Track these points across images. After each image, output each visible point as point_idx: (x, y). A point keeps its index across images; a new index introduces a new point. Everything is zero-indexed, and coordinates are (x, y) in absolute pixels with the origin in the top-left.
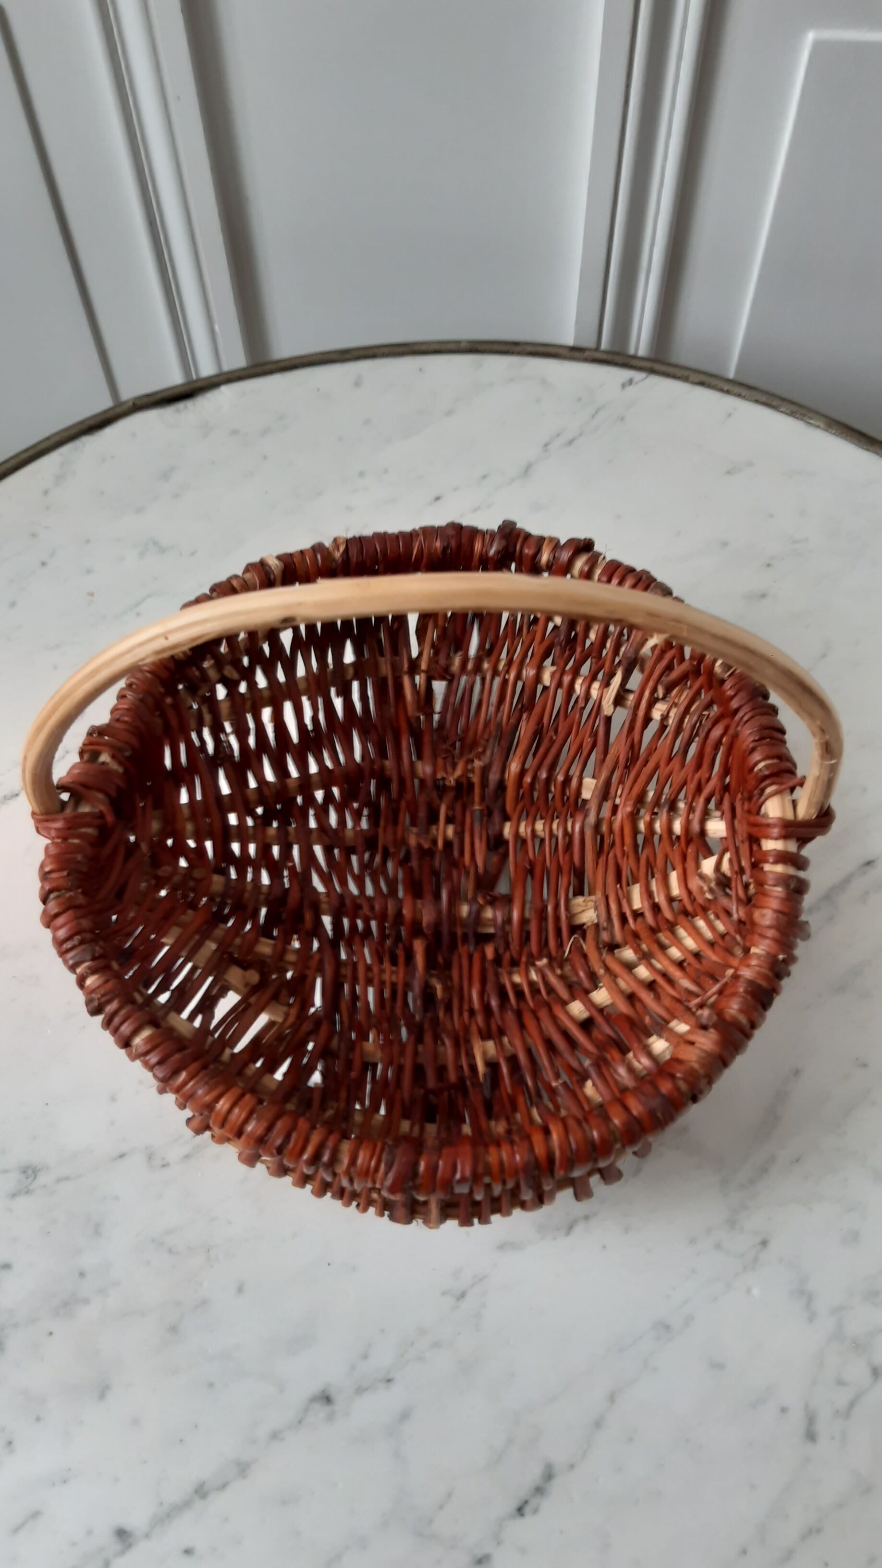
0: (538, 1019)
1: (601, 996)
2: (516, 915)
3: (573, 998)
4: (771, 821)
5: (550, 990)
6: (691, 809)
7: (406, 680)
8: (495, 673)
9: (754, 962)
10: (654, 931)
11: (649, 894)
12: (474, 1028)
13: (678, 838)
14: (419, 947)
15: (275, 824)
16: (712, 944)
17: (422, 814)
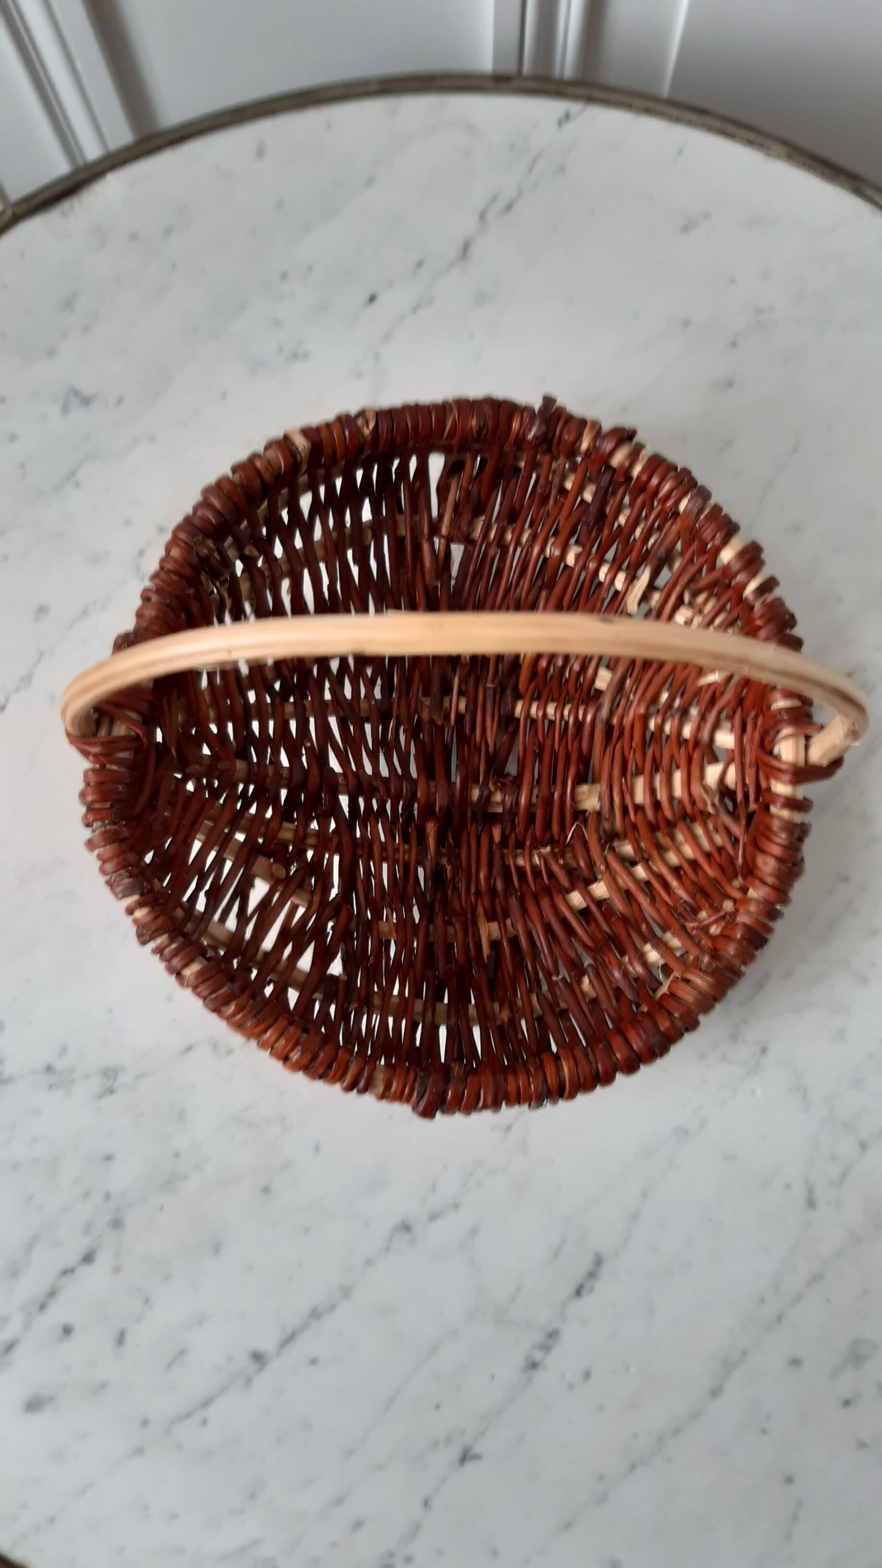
0: (539, 907)
1: (600, 889)
2: (523, 800)
3: (573, 889)
4: (783, 767)
5: (551, 875)
6: (703, 718)
7: (426, 547)
8: (518, 543)
9: (753, 908)
10: (653, 828)
11: (653, 791)
12: (480, 910)
13: (686, 741)
14: (431, 828)
15: (292, 700)
16: (708, 856)
17: (435, 688)
